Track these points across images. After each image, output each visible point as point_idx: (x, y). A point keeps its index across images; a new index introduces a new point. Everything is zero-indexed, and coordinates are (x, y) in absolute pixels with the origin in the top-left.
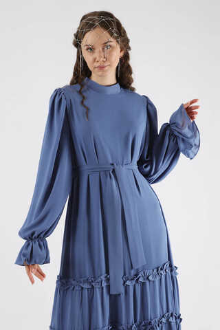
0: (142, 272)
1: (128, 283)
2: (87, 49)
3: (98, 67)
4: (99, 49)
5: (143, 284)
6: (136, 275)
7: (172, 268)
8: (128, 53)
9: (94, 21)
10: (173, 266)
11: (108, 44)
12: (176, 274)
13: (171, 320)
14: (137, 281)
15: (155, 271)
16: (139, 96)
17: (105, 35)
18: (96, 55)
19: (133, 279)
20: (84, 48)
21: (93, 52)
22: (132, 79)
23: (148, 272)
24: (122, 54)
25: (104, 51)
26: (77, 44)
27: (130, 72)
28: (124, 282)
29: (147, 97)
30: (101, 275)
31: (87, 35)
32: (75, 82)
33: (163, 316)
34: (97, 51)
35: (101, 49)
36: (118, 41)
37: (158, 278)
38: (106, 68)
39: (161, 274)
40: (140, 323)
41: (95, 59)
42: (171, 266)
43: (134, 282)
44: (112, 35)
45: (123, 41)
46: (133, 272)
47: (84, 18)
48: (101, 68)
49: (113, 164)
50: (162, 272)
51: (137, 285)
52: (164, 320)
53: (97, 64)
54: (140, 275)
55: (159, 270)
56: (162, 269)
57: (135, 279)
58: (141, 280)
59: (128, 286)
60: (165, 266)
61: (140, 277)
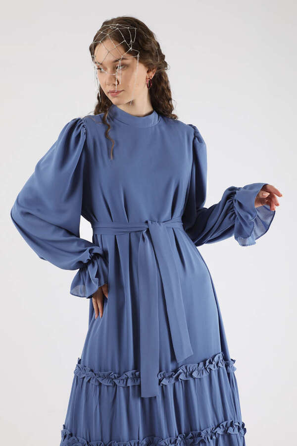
0: (184, 367)
1: (165, 382)
5: (186, 383)
6: (176, 371)
7: (227, 362)
10: (229, 359)
12: (234, 369)
13: (230, 430)
14: (177, 379)
15: (201, 365)
19: (171, 376)
23: (191, 367)
24: (151, 75)
28: (160, 381)
29: (194, 128)
30: (127, 371)
33: (218, 426)
37: (205, 375)
39: (210, 369)
42: (225, 358)
43: (173, 380)
46: (171, 367)
49: (147, 222)
50: (212, 367)
51: (177, 384)
52: (220, 431)
54: (181, 371)
55: (207, 363)
56: (211, 363)
57: (174, 377)
58: (182, 377)
59: (166, 386)
60: (216, 359)
61: (180, 373)
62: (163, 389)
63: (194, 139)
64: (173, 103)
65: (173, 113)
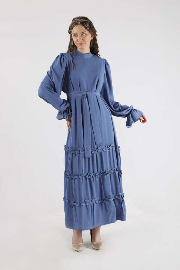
1: (93, 152)
2: (74, 35)
3: (79, 44)
4: (79, 35)
5: (101, 153)
6: (98, 148)
7: (116, 147)
8: (96, 38)
9: (78, 22)
10: (117, 146)
11: (84, 33)
12: (119, 150)
13: (116, 172)
15: (107, 146)
16: (102, 59)
17: (83, 29)
18: (78, 38)
20: (73, 35)
21: (77, 36)
22: (98, 50)
23: (103, 147)
24: (92, 38)
25: (82, 36)
26: (70, 33)
27: (97, 47)
28: (91, 152)
29: (105, 60)
31: (74, 28)
32: (69, 51)
33: (111, 170)
34: (79, 36)
35: (81, 35)
36: (89, 32)
37: (108, 150)
38: (83, 45)
39: (110, 149)
40: (100, 172)
41: (77, 40)
42: (116, 145)
43: (96, 152)
44: (86, 28)
45: (92, 32)
46: (96, 146)
47: (74, 19)
48: (81, 44)
49: (86, 92)
50: (110, 148)
51: (97, 153)
52: (112, 172)
53: (78, 43)
54: (99, 148)
55: (109, 147)
56: (110, 146)
57: (97, 150)
58: (99, 151)
59: (93, 154)
60: (112, 145)
61: (99, 149)
62: (92, 155)
63: (106, 64)
64: (99, 49)
65: (99, 53)
